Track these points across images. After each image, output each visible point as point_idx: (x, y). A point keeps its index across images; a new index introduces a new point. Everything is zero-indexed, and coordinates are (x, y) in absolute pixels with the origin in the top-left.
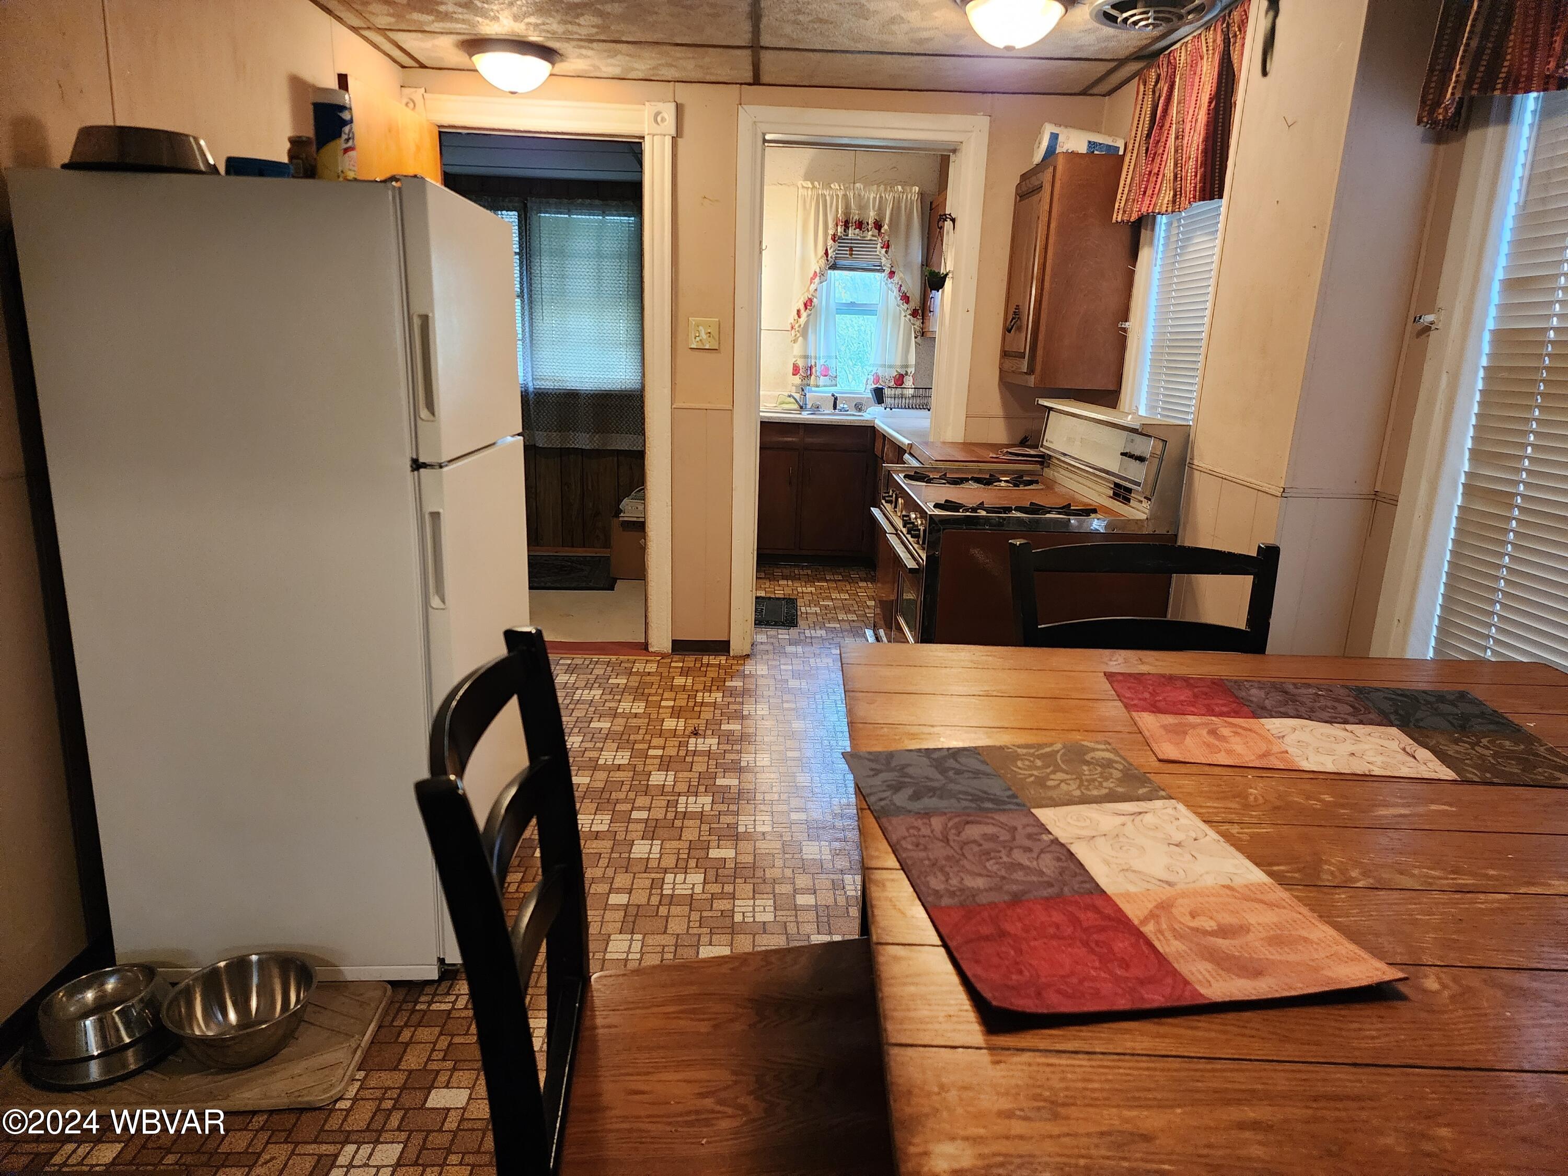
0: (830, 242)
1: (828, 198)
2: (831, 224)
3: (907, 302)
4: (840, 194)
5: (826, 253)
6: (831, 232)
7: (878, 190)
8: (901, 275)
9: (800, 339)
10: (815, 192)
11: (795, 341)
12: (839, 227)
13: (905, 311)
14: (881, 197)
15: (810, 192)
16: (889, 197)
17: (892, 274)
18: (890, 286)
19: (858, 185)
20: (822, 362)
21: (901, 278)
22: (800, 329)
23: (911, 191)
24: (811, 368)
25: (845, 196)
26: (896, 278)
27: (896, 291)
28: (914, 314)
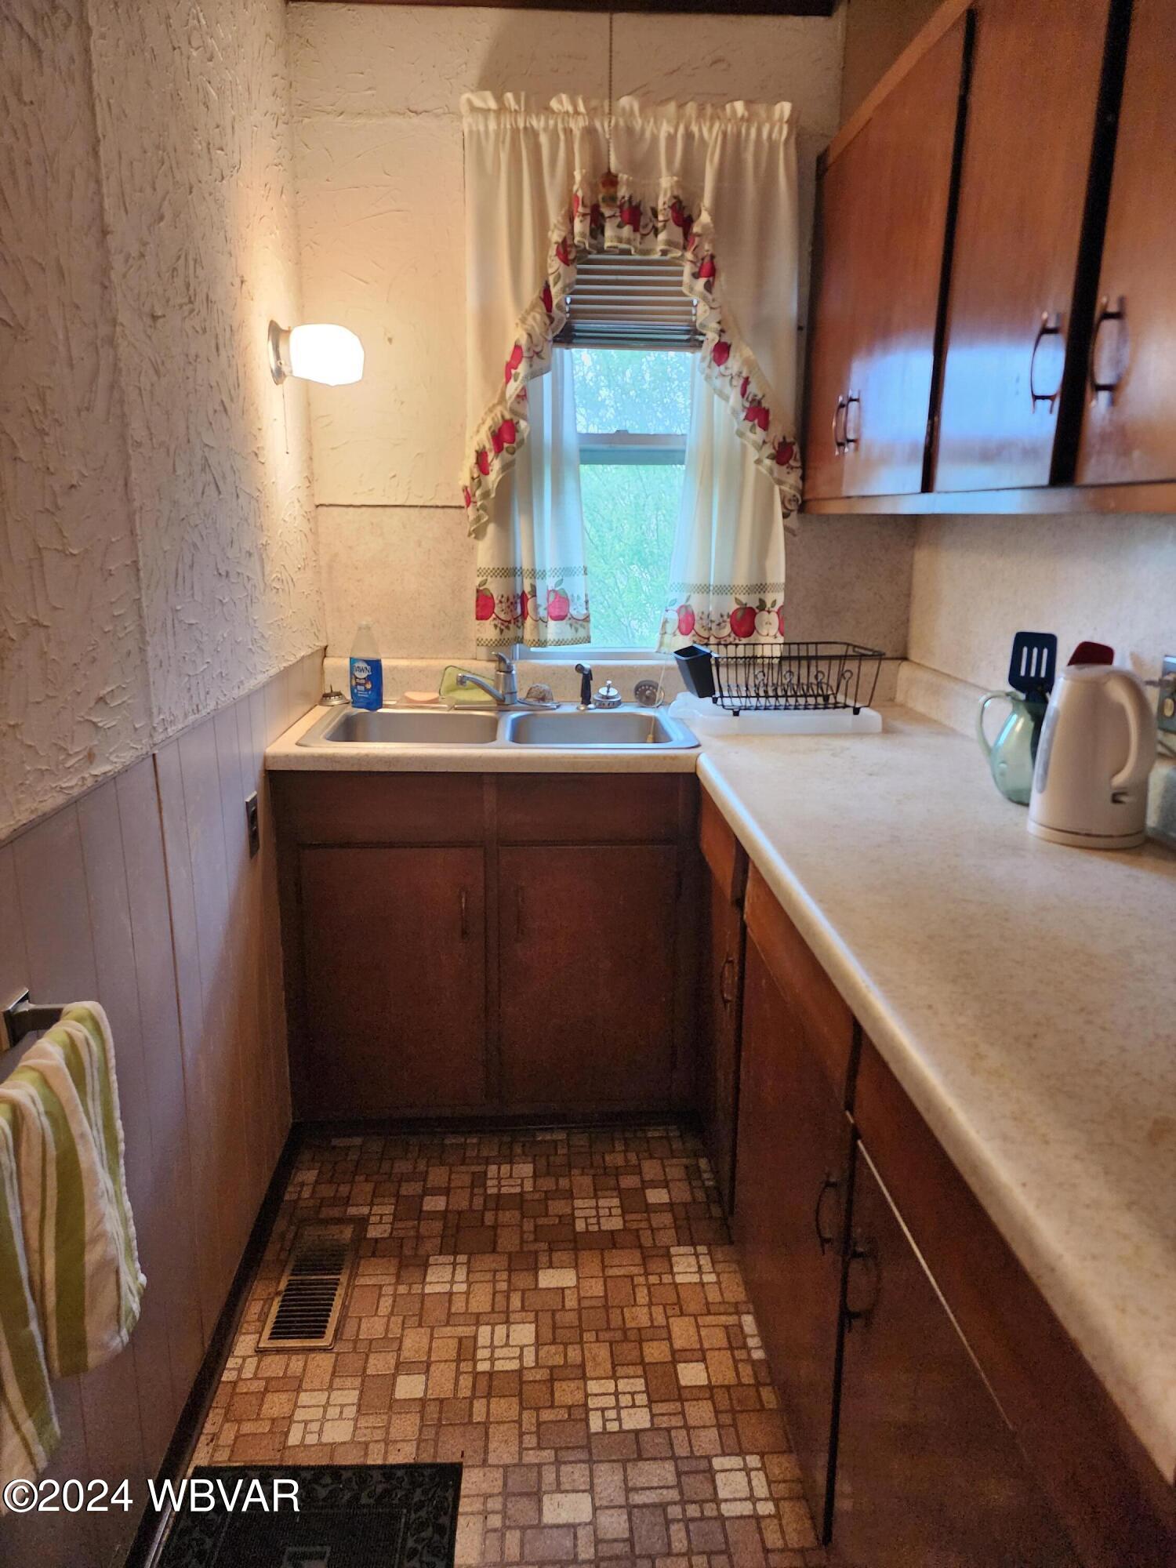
0: (555, 265)
1: (544, 139)
2: (555, 216)
3: (765, 426)
4: (577, 125)
5: (546, 297)
6: (555, 236)
7: (680, 117)
8: (747, 352)
9: (491, 529)
10: (507, 122)
11: (478, 533)
12: (577, 221)
13: (759, 448)
14: (689, 136)
15: (492, 126)
16: (711, 133)
17: (722, 351)
18: (718, 383)
19: (625, 101)
20: (550, 582)
21: (747, 362)
22: (489, 503)
23: (769, 118)
24: (523, 598)
25: (590, 132)
26: (734, 364)
27: (734, 395)
28: (781, 455)
